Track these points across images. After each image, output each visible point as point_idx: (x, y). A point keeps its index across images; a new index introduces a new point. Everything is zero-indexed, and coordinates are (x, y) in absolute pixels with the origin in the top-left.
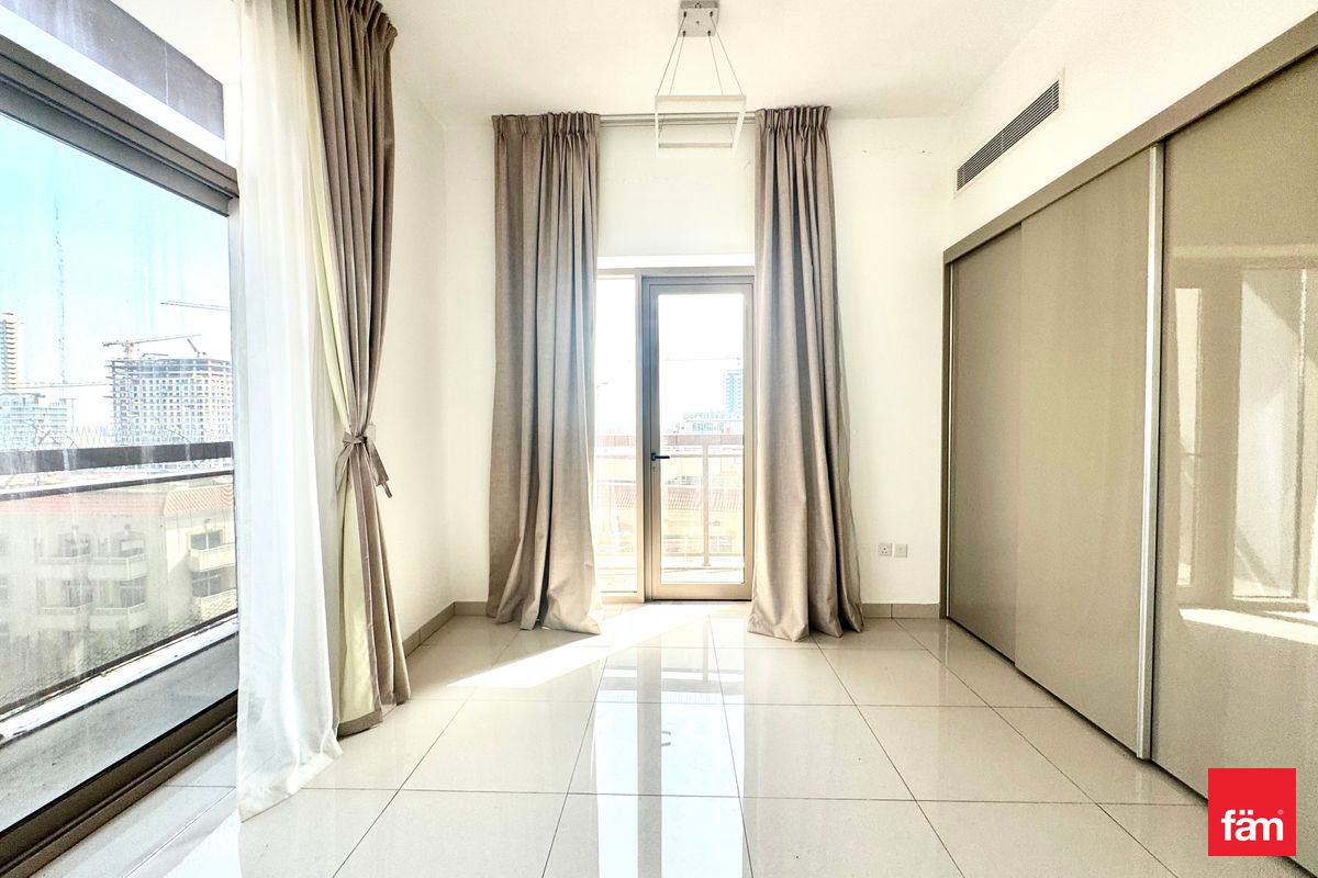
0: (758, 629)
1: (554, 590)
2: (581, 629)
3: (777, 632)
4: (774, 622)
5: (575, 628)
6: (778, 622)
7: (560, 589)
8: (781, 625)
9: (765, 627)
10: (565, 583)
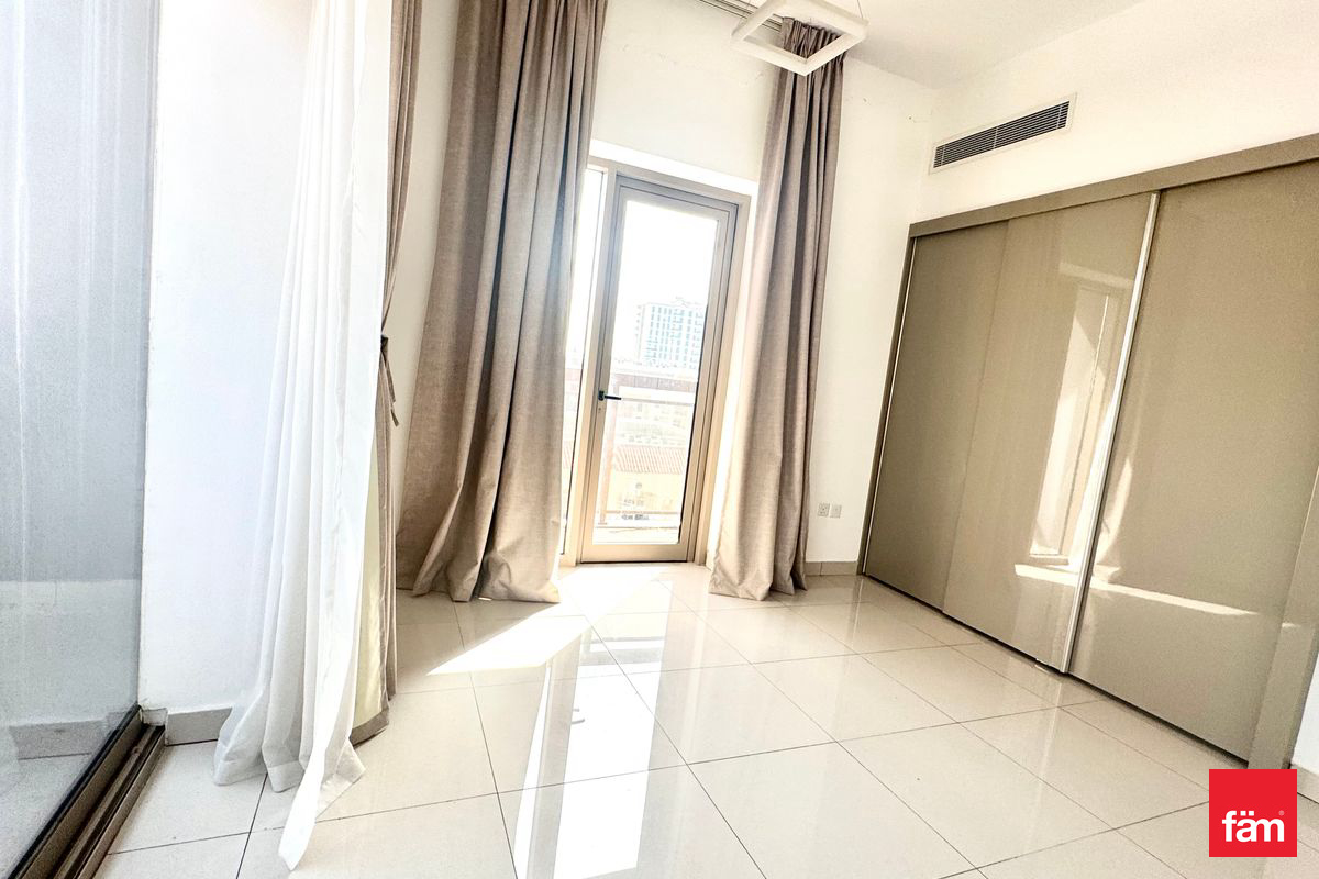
0: (721, 590)
1: (503, 552)
2: (537, 598)
3: (740, 592)
4: (737, 582)
5: (529, 597)
6: (741, 582)
7: (511, 550)
8: (744, 584)
9: (727, 587)
10: (518, 543)
